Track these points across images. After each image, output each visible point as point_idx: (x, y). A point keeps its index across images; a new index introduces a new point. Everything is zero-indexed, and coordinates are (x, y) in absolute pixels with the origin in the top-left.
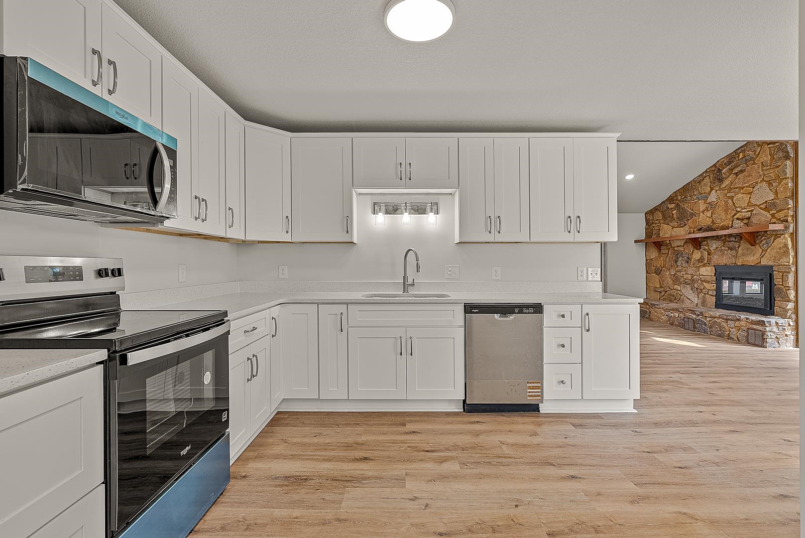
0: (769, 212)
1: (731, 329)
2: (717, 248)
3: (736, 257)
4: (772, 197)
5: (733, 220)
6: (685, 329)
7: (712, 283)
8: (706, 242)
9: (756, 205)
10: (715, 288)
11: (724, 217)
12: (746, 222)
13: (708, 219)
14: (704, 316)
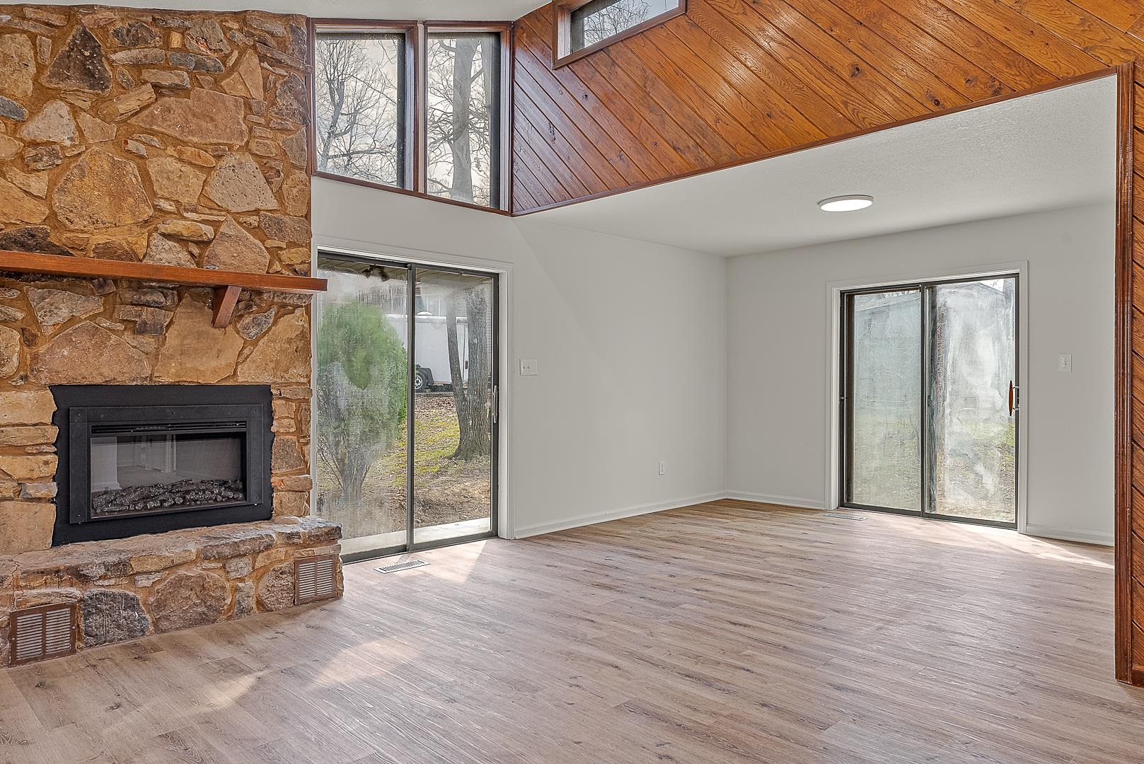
0: (263, 242)
1: (241, 585)
2: (72, 320)
3: (155, 357)
4: (273, 204)
5: (150, 235)
6: (19, 663)
7: (41, 453)
8: (15, 293)
9: (228, 211)
10: (53, 468)
11: (105, 215)
12: (196, 251)
13: (29, 203)
14: (125, 575)
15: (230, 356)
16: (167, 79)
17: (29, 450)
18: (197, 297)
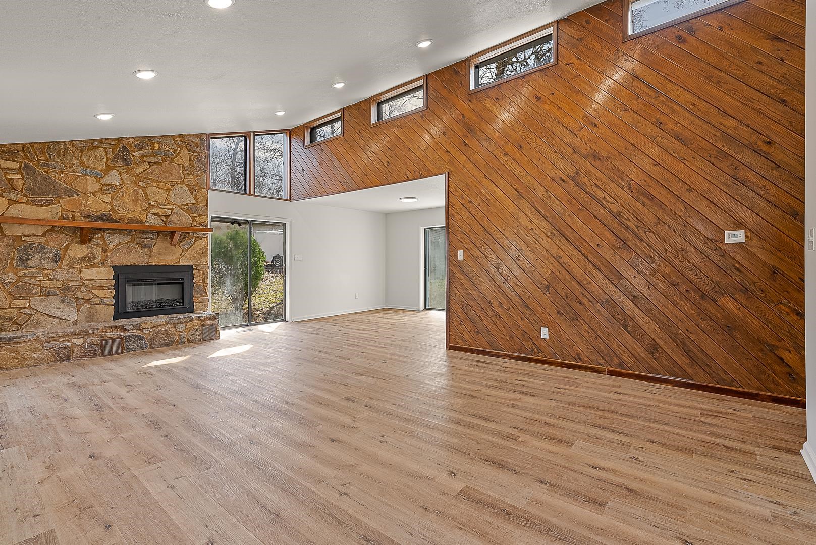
0: (189, 215)
1: (181, 333)
2: (120, 244)
3: (149, 256)
4: (193, 201)
5: (147, 214)
6: (103, 356)
7: (109, 289)
8: (100, 235)
9: (176, 205)
10: (113, 294)
11: (131, 208)
12: (164, 219)
13: (104, 205)
14: (140, 329)
15: (178, 255)
16: (153, 160)
17: (104, 288)
18: (165, 235)
